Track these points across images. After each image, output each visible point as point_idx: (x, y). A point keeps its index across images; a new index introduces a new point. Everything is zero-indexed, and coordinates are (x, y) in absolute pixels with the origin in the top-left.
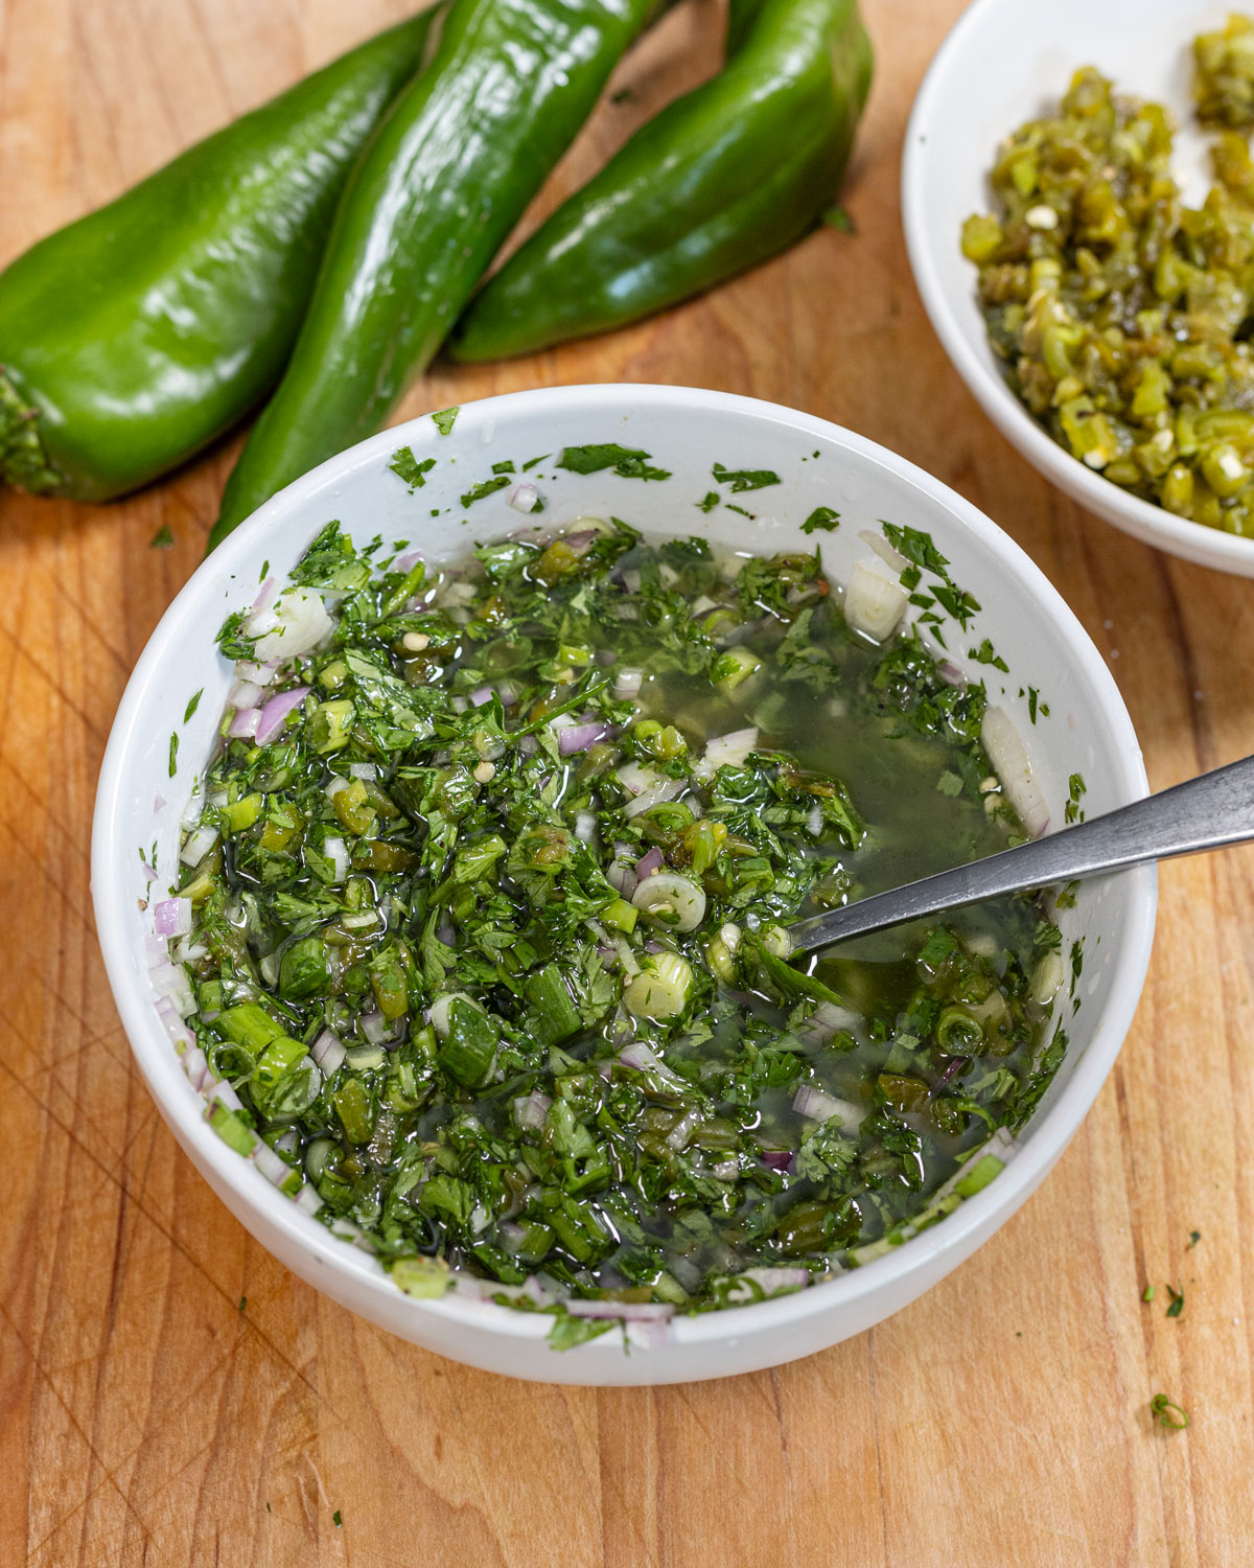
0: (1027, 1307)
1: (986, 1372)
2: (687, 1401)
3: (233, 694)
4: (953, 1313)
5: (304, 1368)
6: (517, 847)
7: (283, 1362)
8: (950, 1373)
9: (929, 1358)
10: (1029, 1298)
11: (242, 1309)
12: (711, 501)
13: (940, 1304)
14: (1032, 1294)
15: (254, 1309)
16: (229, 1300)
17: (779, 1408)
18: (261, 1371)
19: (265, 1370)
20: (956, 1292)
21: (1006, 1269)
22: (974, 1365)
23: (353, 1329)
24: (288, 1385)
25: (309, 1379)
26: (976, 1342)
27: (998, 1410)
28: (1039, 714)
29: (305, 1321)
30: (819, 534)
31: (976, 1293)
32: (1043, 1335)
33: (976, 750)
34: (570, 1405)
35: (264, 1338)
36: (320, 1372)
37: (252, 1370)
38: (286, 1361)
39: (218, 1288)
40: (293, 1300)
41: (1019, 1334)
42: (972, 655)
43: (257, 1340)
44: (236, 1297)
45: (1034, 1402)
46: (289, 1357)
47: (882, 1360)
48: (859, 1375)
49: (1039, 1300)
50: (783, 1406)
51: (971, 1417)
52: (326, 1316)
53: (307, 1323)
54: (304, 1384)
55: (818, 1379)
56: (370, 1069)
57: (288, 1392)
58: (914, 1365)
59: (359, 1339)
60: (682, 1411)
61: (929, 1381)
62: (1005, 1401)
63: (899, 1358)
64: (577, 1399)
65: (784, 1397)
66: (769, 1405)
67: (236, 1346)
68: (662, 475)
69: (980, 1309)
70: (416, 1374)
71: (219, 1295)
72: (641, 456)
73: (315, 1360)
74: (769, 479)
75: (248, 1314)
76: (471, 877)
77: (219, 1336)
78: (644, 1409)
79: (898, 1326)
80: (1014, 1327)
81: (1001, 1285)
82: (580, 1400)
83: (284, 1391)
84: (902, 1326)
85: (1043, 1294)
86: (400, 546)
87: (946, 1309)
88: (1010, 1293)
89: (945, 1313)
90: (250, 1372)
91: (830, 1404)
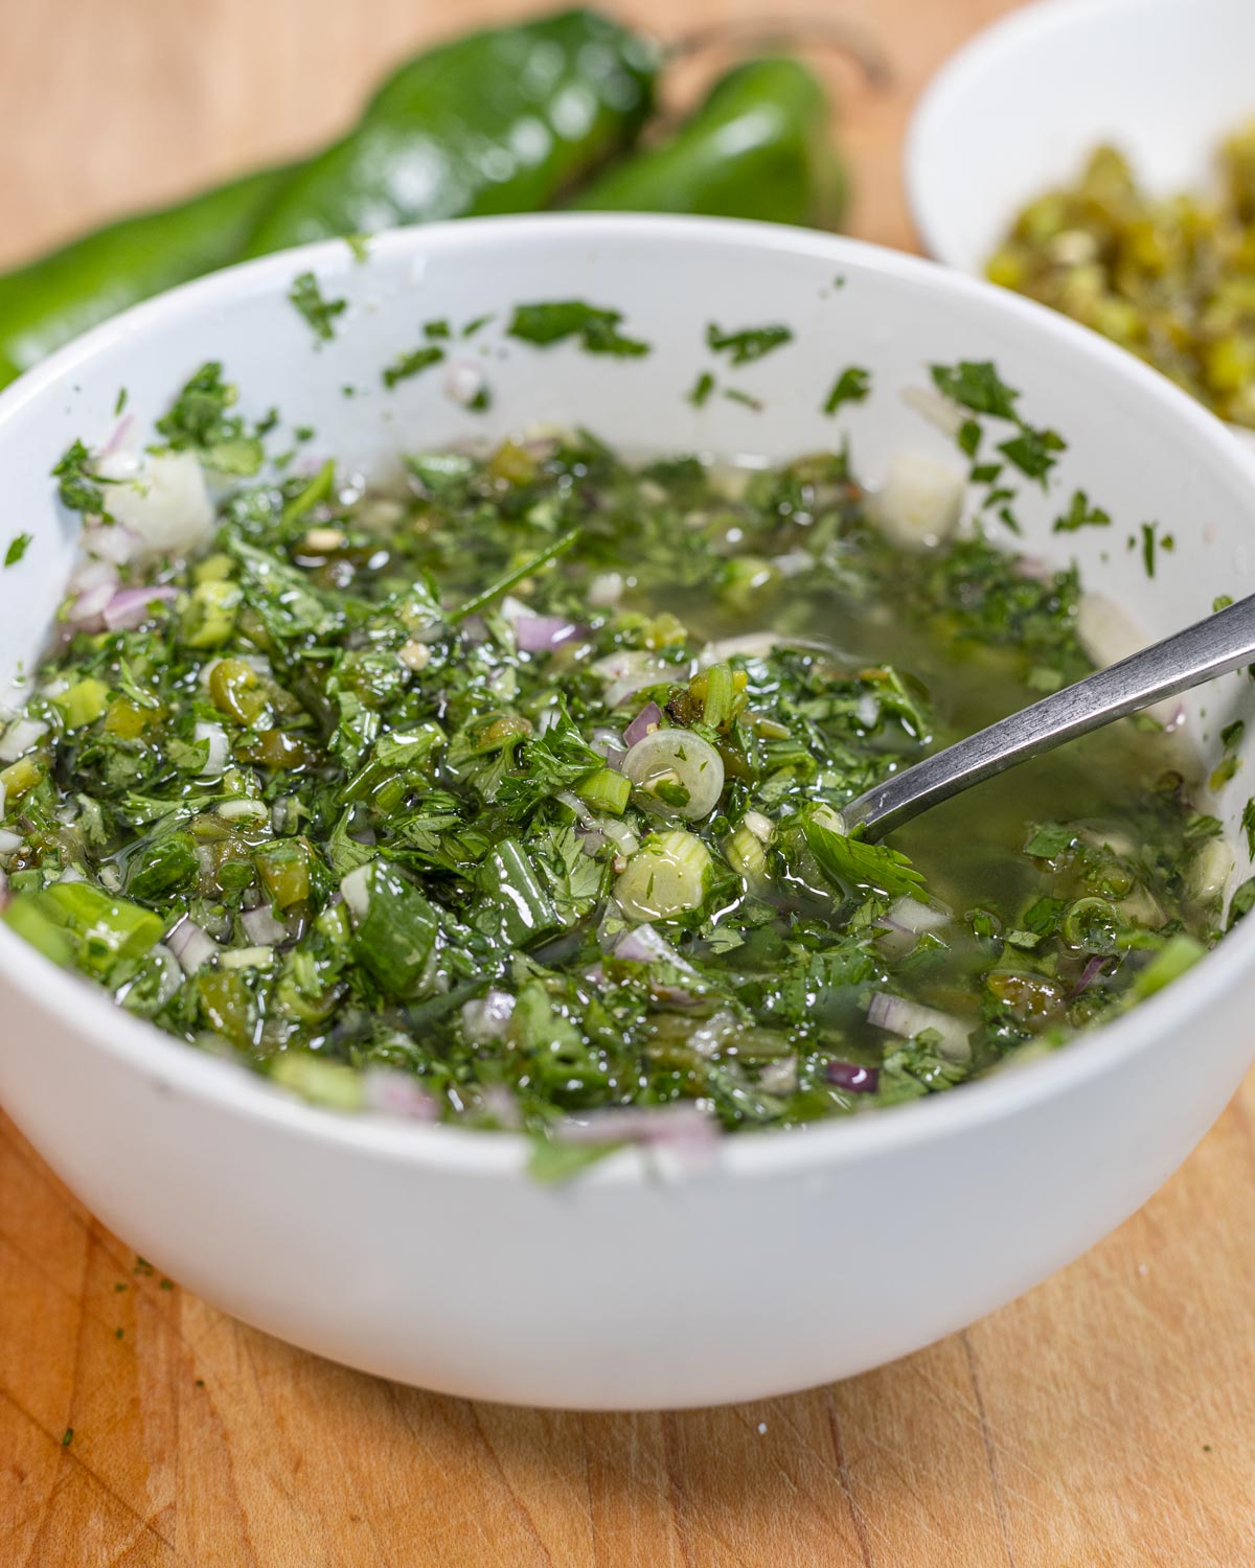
0: (1211, 1411)
1: (1166, 1497)
2: (729, 1547)
3: (76, 571)
4: (1108, 1426)
5: (155, 1519)
6: (460, 736)
7: (122, 1510)
8: (1114, 1499)
9: (1080, 1483)
10: (1215, 1405)
11: (66, 1444)
12: (704, 387)
13: (1088, 1414)
14: (1219, 1398)
15: (87, 1443)
16: (47, 1434)
17: (866, 1552)
18: (90, 1523)
19: (96, 1524)
20: (1108, 1399)
21: (1177, 1370)
22: (1148, 1489)
23: (231, 1465)
24: (130, 1540)
25: (162, 1531)
26: (1146, 1459)
27: (1191, 1546)
28: (1160, 553)
29: (160, 1458)
30: (848, 412)
31: (1137, 1398)
32: (1242, 1448)
33: (1070, 646)
34: (555, 1555)
35: (98, 1480)
36: (180, 1522)
37: (77, 1521)
38: (130, 1510)
39: (32, 1420)
40: (142, 1432)
41: (1207, 1449)
42: (1060, 525)
43: (87, 1484)
44: (59, 1431)
45: (1242, 1534)
46: (135, 1504)
47: (1010, 1486)
48: (980, 1506)
49: (1229, 1404)
50: (872, 1550)
51: (1152, 1556)
52: (190, 1451)
53: (161, 1460)
54: (154, 1537)
55: (921, 1512)
56: (252, 968)
57: (131, 1550)
58: (1059, 1492)
59: (238, 1478)
60: (722, 1559)
61: (1083, 1511)
62: (1199, 1534)
63: (1037, 1482)
64: (564, 1547)
65: (872, 1537)
66: (851, 1549)
67: (56, 1490)
68: (638, 350)
69: (1146, 1419)
70: (323, 1520)
71: (33, 1428)
72: (613, 318)
73: (172, 1507)
74: (777, 337)
75: (74, 1450)
76: (398, 760)
77: (29, 1480)
78: (666, 1556)
79: (1030, 1443)
80: (1198, 1440)
81: (1171, 1389)
82: (570, 1549)
83: (125, 1548)
84: (1036, 1443)
85: (1233, 1398)
86: (305, 436)
87: (1097, 1419)
88: (1185, 1398)
89: (1096, 1425)
90: (75, 1524)
91: (942, 1546)
